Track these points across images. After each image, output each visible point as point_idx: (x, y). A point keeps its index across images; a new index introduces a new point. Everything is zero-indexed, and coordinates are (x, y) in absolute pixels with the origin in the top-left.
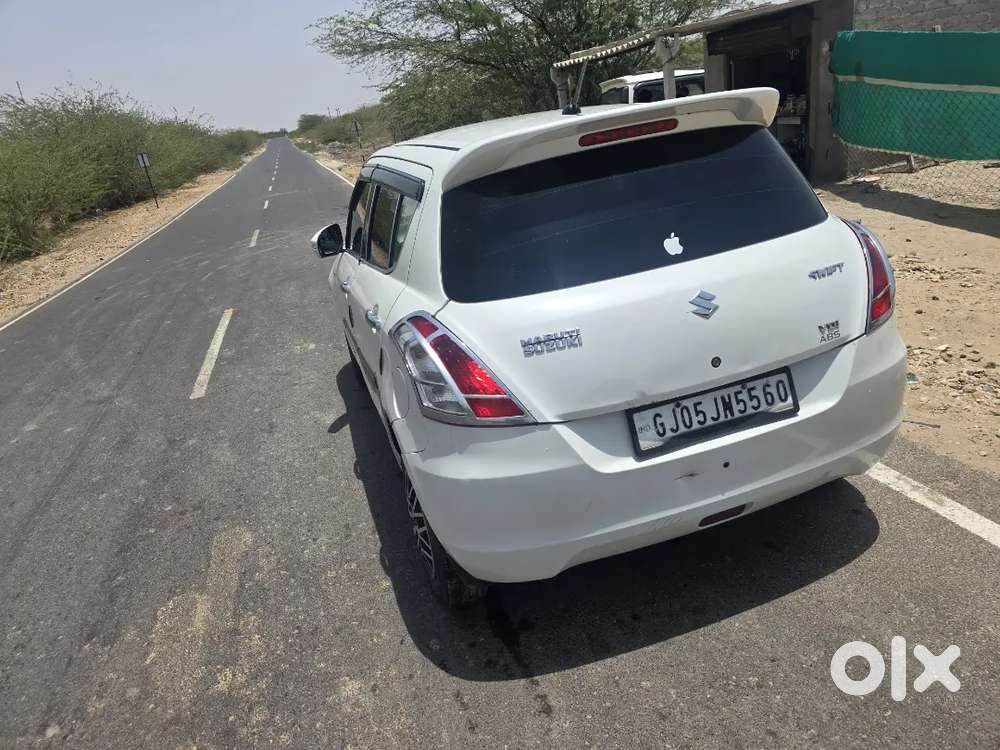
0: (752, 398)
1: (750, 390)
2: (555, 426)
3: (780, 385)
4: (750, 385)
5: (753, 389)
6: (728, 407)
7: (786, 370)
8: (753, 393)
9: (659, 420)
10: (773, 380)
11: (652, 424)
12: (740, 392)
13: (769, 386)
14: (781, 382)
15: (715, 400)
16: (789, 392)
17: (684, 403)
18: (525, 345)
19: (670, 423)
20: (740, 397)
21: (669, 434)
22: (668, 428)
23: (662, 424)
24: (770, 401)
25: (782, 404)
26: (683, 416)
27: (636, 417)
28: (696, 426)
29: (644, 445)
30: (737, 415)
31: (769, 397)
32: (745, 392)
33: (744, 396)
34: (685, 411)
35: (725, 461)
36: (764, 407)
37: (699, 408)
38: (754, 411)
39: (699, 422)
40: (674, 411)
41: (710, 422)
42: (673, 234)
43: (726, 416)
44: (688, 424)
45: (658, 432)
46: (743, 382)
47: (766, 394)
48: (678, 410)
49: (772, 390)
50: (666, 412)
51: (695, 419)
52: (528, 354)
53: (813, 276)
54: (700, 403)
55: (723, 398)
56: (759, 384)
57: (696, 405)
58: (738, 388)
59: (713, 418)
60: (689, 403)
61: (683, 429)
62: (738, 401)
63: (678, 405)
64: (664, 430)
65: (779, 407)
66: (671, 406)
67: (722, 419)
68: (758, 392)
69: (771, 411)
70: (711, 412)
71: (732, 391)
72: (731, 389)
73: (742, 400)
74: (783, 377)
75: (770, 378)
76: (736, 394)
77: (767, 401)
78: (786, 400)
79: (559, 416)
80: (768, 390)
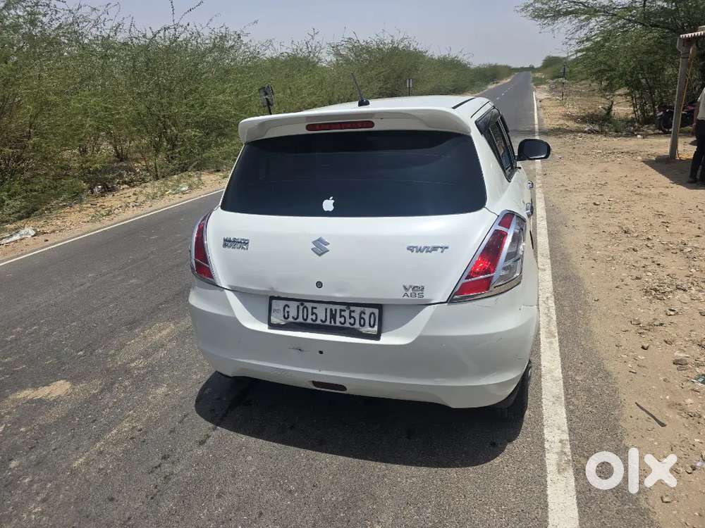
0: (351, 317)
1: (351, 312)
2: (226, 291)
3: (372, 316)
4: (352, 308)
5: (353, 311)
6: (333, 317)
7: (380, 307)
8: (353, 314)
9: (287, 309)
10: (368, 311)
11: (282, 309)
12: (344, 311)
13: (364, 313)
14: (373, 313)
15: (326, 309)
16: (377, 323)
17: (306, 304)
18: (225, 240)
19: (293, 313)
20: (343, 313)
21: (291, 319)
22: (291, 315)
23: (288, 312)
24: (362, 323)
25: (370, 329)
26: (303, 312)
27: (274, 302)
28: (309, 321)
29: (274, 320)
30: (338, 324)
31: (362, 321)
32: (348, 312)
33: (346, 314)
34: (305, 309)
35: (321, 349)
36: (357, 326)
37: (315, 311)
38: (350, 326)
39: (312, 319)
40: (298, 307)
41: (319, 322)
42: (331, 198)
43: (331, 322)
44: (305, 317)
45: (284, 316)
46: (348, 305)
47: (361, 318)
48: (301, 308)
49: (366, 317)
50: (293, 305)
51: (310, 317)
52: (225, 245)
53: (410, 249)
54: (316, 308)
55: (331, 310)
56: (358, 310)
57: (313, 308)
58: (343, 307)
59: (321, 321)
60: (309, 305)
61: (300, 320)
62: (341, 316)
63: (302, 304)
64: (288, 316)
65: (367, 329)
66: (298, 303)
67: (328, 323)
68: (356, 315)
69: (361, 330)
70: (321, 316)
71: (338, 307)
72: (339, 306)
73: (344, 316)
74: (376, 311)
75: (366, 309)
76: (341, 311)
77: (360, 323)
78: (373, 326)
79: (230, 286)
80: (363, 316)
